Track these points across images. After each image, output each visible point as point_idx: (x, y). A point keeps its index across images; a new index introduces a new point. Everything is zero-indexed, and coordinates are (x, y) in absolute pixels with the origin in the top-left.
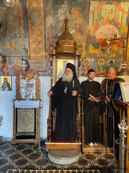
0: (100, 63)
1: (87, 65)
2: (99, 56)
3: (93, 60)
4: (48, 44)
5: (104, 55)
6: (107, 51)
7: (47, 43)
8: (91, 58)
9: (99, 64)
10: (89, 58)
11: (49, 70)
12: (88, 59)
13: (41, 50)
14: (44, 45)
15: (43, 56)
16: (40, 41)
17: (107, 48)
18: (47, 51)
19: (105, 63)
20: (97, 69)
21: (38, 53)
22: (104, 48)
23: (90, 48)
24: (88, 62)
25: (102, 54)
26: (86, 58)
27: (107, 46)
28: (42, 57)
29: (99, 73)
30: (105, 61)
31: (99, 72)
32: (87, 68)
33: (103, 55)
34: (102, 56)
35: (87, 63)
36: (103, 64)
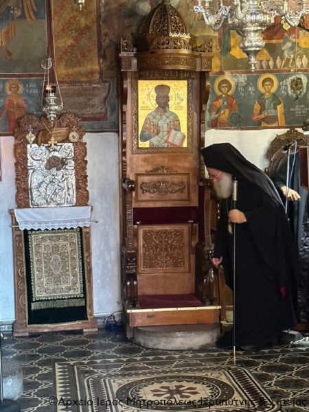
0: (263, 86)
1: (226, 94)
2: (261, 67)
3: (242, 78)
4: (106, 35)
5: (275, 62)
6: (283, 51)
7: (103, 31)
8: (237, 72)
9: (262, 90)
10: (232, 73)
11: (112, 114)
12: (227, 76)
13: (87, 54)
14: (95, 38)
15: (92, 73)
16: (82, 26)
17: (281, 41)
18: (104, 57)
19: (279, 87)
20: (257, 107)
21: (79, 63)
22: (274, 41)
23: (232, 44)
24: (230, 86)
25: (268, 61)
26: (221, 73)
27: (282, 37)
28: (90, 76)
29: (263, 116)
30: (279, 82)
31: (260, 113)
32: (225, 103)
33: (271, 63)
34: (268, 67)
35: (227, 89)
36: (274, 90)
